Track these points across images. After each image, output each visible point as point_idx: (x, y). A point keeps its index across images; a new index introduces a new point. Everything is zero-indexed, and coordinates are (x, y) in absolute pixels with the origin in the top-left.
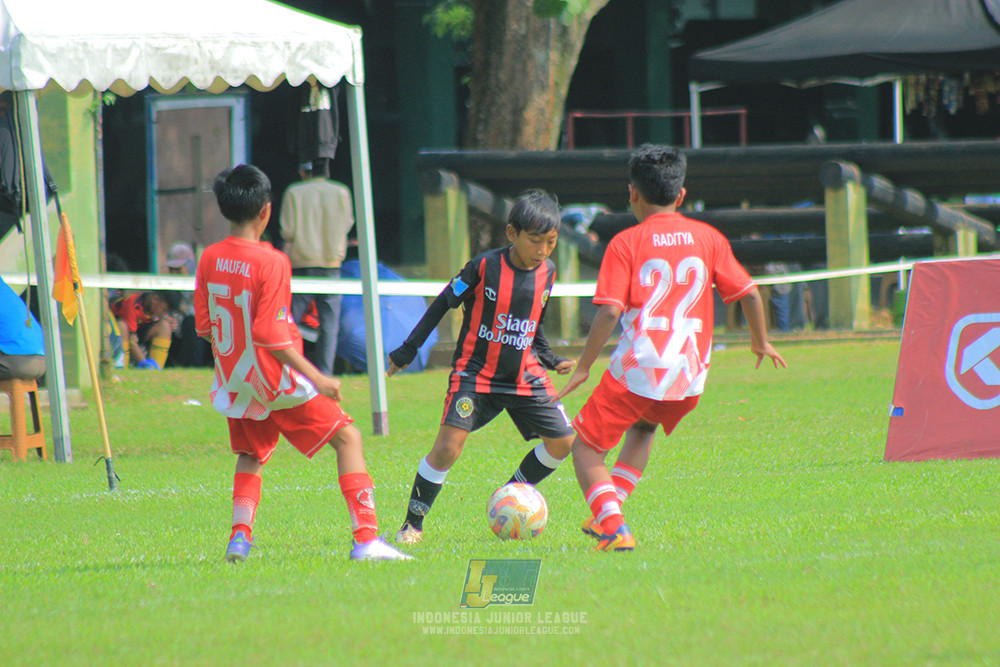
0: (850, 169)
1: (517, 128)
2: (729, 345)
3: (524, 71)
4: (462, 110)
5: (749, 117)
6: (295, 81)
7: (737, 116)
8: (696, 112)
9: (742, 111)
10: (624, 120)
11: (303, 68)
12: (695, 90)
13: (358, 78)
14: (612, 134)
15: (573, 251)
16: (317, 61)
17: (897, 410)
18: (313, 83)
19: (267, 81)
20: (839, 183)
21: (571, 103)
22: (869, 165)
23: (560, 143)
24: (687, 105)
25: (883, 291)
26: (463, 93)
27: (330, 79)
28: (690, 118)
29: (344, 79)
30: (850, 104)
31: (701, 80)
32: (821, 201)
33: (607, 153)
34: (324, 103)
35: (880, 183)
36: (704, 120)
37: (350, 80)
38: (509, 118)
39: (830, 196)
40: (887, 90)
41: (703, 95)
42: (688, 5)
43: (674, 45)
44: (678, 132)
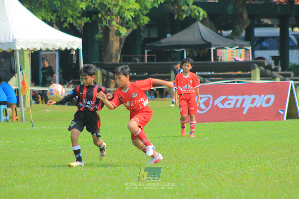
1: (111, 58)
2: (152, 101)
3: (113, 47)
4: (101, 55)
5: (156, 57)
6: (69, 49)
7: (154, 56)
8: (146, 56)
10: (132, 57)
11: (70, 46)
12: (146, 51)
13: (81, 48)
14: (130, 59)
16: (73, 45)
18: (72, 49)
19: (63, 48)
21: (122, 53)
23: (120, 61)
24: (144, 54)
26: (101, 51)
27: (75, 48)
28: (145, 57)
29: (78, 48)
30: (176, 54)
31: (147, 49)
32: (170, 73)
34: (74, 53)
36: (148, 57)
37: (79, 48)
38: (110, 56)
40: (183, 51)
41: (147, 52)
42: (144, 35)
43: (142, 43)
44: (143, 59)
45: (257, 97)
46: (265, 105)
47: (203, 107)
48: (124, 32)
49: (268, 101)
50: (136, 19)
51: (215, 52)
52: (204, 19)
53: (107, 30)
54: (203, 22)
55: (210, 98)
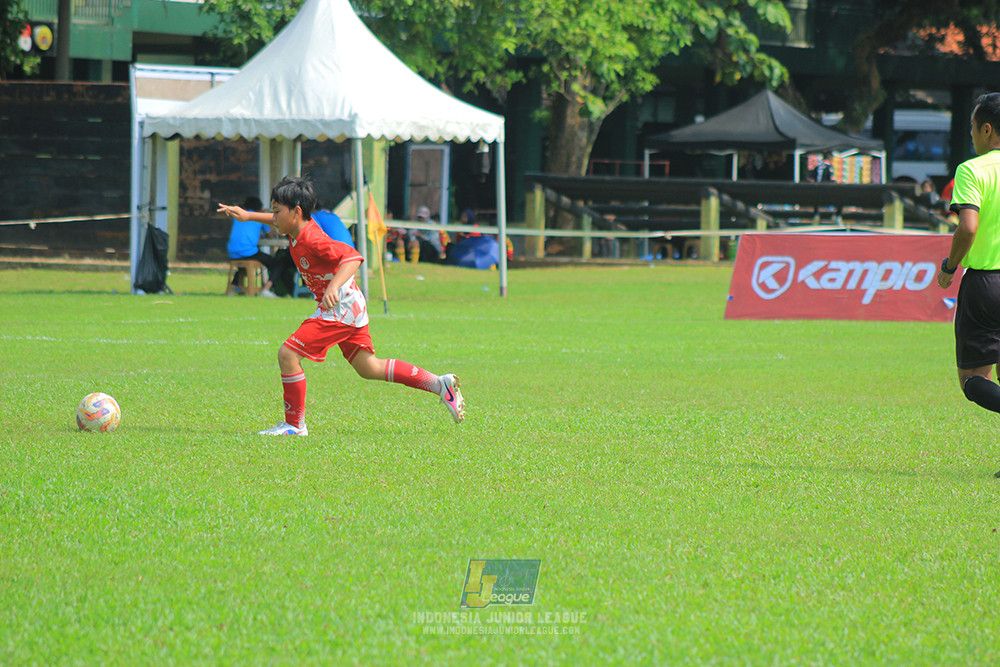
0: (713, 191)
1: (568, 165)
3: (572, 141)
4: (544, 157)
5: (671, 166)
6: (474, 139)
7: (664, 165)
8: (647, 162)
9: (667, 163)
10: (615, 164)
11: (477, 134)
12: (647, 153)
13: (501, 139)
14: (609, 169)
15: (590, 220)
16: (485, 131)
17: (731, 298)
18: (482, 141)
19: (462, 139)
20: (708, 196)
21: (592, 155)
22: (721, 189)
23: (588, 172)
24: (641, 157)
25: (724, 244)
26: (545, 148)
27: (490, 139)
28: (644, 165)
29: (495, 140)
30: (714, 162)
31: (650, 147)
32: (699, 203)
33: (608, 178)
34: (486, 149)
35: (726, 197)
36: (651, 166)
37: (498, 141)
38: (564, 160)
39: (704, 202)
40: (730, 157)
41: (651, 156)
42: (645, 116)
43: (639, 132)
44: (639, 170)
45: (895, 266)
46: (912, 286)
47: (772, 284)
48: (598, 108)
49: (920, 277)
50: (626, 78)
51: (804, 159)
52: (782, 84)
53: (561, 103)
54: (780, 92)
55: (788, 264)
